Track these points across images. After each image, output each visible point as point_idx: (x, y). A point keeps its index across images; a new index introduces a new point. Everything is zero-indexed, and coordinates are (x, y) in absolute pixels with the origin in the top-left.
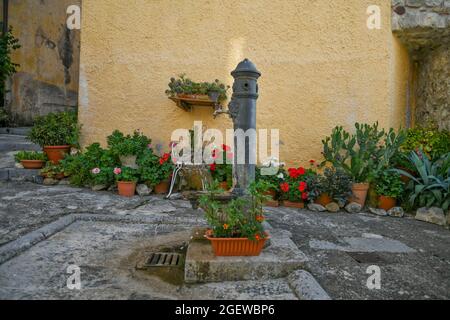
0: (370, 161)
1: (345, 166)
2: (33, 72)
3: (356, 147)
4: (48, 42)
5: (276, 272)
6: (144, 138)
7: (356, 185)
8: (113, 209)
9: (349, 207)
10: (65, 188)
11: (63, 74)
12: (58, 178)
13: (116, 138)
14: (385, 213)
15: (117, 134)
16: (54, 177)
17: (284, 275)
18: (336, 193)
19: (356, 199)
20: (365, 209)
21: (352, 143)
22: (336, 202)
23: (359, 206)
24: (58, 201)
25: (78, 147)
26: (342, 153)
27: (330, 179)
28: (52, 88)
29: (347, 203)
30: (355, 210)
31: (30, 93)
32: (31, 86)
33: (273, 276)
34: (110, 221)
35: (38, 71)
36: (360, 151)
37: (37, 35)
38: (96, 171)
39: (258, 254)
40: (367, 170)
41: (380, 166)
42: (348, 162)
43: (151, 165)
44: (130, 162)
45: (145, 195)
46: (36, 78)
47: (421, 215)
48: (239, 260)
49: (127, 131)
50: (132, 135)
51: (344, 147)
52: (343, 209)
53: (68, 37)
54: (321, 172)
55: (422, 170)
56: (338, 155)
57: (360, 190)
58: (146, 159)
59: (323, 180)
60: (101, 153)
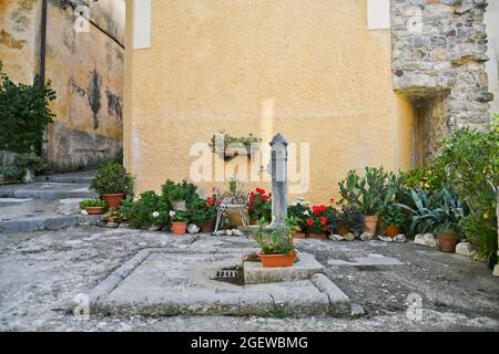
0: (378, 199)
1: (359, 203)
2: (66, 120)
3: (367, 187)
4: (79, 90)
5: (304, 275)
6: (192, 185)
7: (368, 218)
8: (175, 245)
9: (362, 236)
10: (125, 230)
11: (93, 120)
12: (118, 221)
13: (169, 186)
14: (391, 240)
15: (169, 183)
16: (115, 221)
17: (309, 277)
18: (351, 225)
19: (368, 229)
20: (375, 237)
21: (363, 183)
22: (352, 232)
23: (370, 235)
24: (129, 239)
25: (132, 195)
26: (356, 191)
27: (346, 213)
28: (82, 135)
29: (361, 233)
30: (367, 238)
31: (63, 141)
32: (64, 134)
33: (301, 278)
34: (176, 252)
35: (70, 120)
36: (370, 191)
37: (69, 84)
38: (156, 214)
39: (291, 265)
40: (376, 205)
41: (385, 202)
42: (361, 198)
43: (200, 207)
44: (181, 206)
45: (195, 233)
46: (68, 126)
47: (419, 239)
48: (279, 268)
49: (178, 181)
50: (182, 183)
51: (357, 186)
52: (358, 238)
53: (96, 84)
54: (339, 208)
55: (419, 204)
56: (352, 193)
57: (371, 222)
58: (195, 202)
59: (340, 216)
60: (157, 198)
